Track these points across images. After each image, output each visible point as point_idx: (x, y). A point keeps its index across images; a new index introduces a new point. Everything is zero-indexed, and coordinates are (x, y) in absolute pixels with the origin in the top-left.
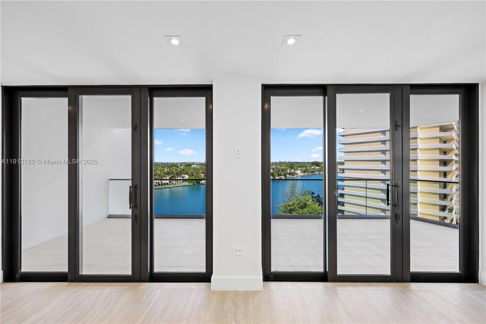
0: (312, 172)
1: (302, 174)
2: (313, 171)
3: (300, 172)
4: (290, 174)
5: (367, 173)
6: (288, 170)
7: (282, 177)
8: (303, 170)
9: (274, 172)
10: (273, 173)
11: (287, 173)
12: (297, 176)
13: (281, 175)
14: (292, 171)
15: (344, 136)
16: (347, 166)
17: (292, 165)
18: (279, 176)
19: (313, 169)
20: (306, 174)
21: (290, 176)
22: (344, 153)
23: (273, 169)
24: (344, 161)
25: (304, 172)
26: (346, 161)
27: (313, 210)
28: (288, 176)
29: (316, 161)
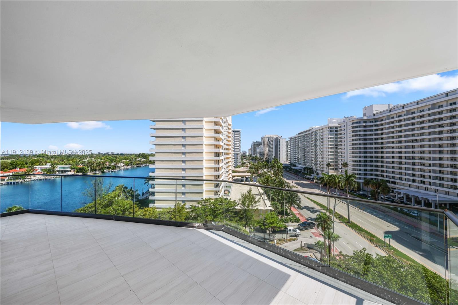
0: (138, 165)
1: (125, 167)
2: (139, 163)
3: (123, 165)
4: (109, 168)
5: (173, 164)
6: (108, 163)
7: (98, 172)
8: (128, 162)
9: (85, 167)
10: (83, 168)
11: (106, 167)
12: (119, 170)
13: (95, 170)
14: (113, 164)
15: (155, 129)
16: (158, 157)
17: (114, 158)
18: (92, 172)
19: (138, 161)
20: (131, 166)
21: (109, 171)
22: (155, 145)
23: (83, 163)
24: (155, 153)
25: (129, 165)
26: (156, 153)
27: (120, 206)
28: (106, 170)
29: (142, 153)
